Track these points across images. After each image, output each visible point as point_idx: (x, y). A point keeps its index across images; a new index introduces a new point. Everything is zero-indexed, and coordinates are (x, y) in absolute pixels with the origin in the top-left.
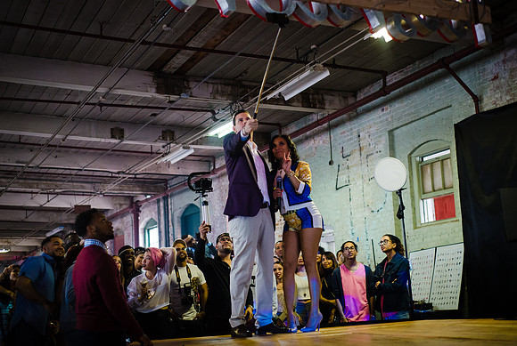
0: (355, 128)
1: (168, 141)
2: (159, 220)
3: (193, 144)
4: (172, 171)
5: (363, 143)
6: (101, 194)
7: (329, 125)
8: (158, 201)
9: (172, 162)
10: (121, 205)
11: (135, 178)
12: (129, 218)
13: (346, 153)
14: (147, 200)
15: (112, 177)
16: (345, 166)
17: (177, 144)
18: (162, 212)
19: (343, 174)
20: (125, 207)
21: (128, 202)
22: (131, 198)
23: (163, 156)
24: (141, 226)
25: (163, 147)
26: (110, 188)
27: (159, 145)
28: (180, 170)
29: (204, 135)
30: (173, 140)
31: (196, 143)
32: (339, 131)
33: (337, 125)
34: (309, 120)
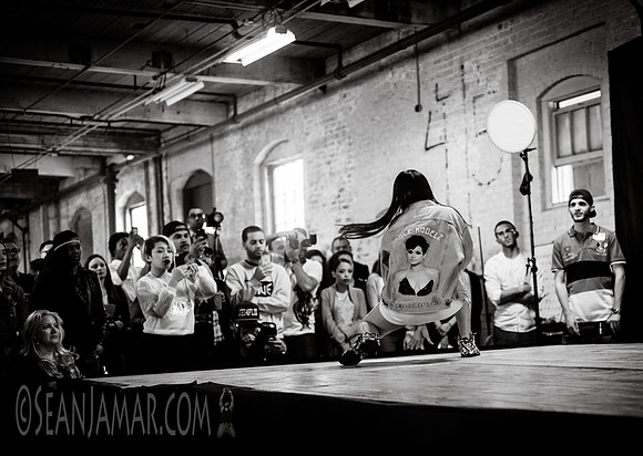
0: (456, 54)
1: (162, 70)
2: (148, 194)
3: (202, 74)
4: (168, 118)
5: (469, 78)
6: (54, 151)
7: (416, 49)
8: (146, 165)
9: (169, 103)
10: (86, 170)
11: (109, 127)
12: (100, 191)
13: (441, 93)
14: (128, 162)
15: (71, 125)
16: (440, 114)
17: (176, 73)
18: (152, 183)
19: (436, 126)
20: (92, 173)
21: (97, 166)
22: (101, 159)
23: (154, 93)
24: (120, 203)
25: (155, 78)
26: (69, 143)
27: (147, 75)
28: (180, 116)
29: (220, 61)
30: (170, 67)
31: (207, 73)
32: (431, 58)
33: (429, 49)
34: (386, 40)
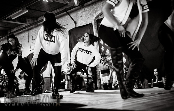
0: (37, 30)
7: (28, 29)
19: (32, 45)
32: (31, 31)
33: (31, 29)
34: (21, 27)
